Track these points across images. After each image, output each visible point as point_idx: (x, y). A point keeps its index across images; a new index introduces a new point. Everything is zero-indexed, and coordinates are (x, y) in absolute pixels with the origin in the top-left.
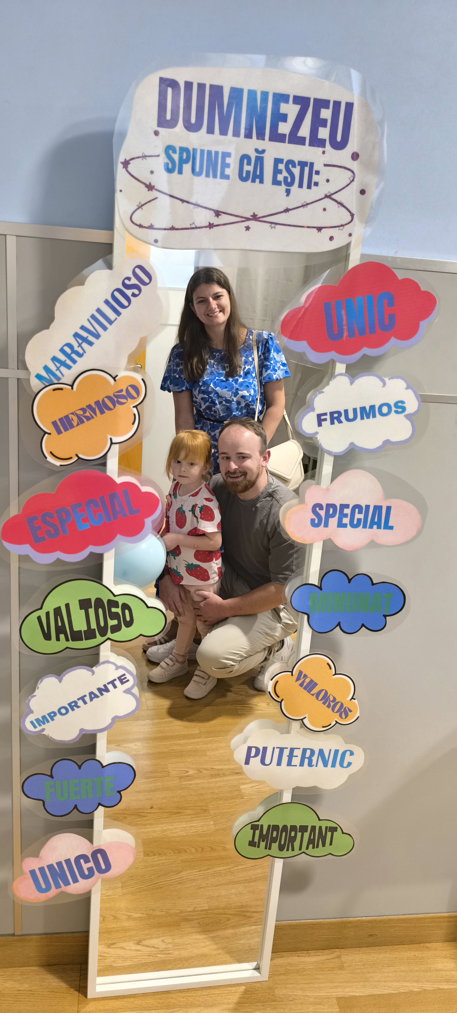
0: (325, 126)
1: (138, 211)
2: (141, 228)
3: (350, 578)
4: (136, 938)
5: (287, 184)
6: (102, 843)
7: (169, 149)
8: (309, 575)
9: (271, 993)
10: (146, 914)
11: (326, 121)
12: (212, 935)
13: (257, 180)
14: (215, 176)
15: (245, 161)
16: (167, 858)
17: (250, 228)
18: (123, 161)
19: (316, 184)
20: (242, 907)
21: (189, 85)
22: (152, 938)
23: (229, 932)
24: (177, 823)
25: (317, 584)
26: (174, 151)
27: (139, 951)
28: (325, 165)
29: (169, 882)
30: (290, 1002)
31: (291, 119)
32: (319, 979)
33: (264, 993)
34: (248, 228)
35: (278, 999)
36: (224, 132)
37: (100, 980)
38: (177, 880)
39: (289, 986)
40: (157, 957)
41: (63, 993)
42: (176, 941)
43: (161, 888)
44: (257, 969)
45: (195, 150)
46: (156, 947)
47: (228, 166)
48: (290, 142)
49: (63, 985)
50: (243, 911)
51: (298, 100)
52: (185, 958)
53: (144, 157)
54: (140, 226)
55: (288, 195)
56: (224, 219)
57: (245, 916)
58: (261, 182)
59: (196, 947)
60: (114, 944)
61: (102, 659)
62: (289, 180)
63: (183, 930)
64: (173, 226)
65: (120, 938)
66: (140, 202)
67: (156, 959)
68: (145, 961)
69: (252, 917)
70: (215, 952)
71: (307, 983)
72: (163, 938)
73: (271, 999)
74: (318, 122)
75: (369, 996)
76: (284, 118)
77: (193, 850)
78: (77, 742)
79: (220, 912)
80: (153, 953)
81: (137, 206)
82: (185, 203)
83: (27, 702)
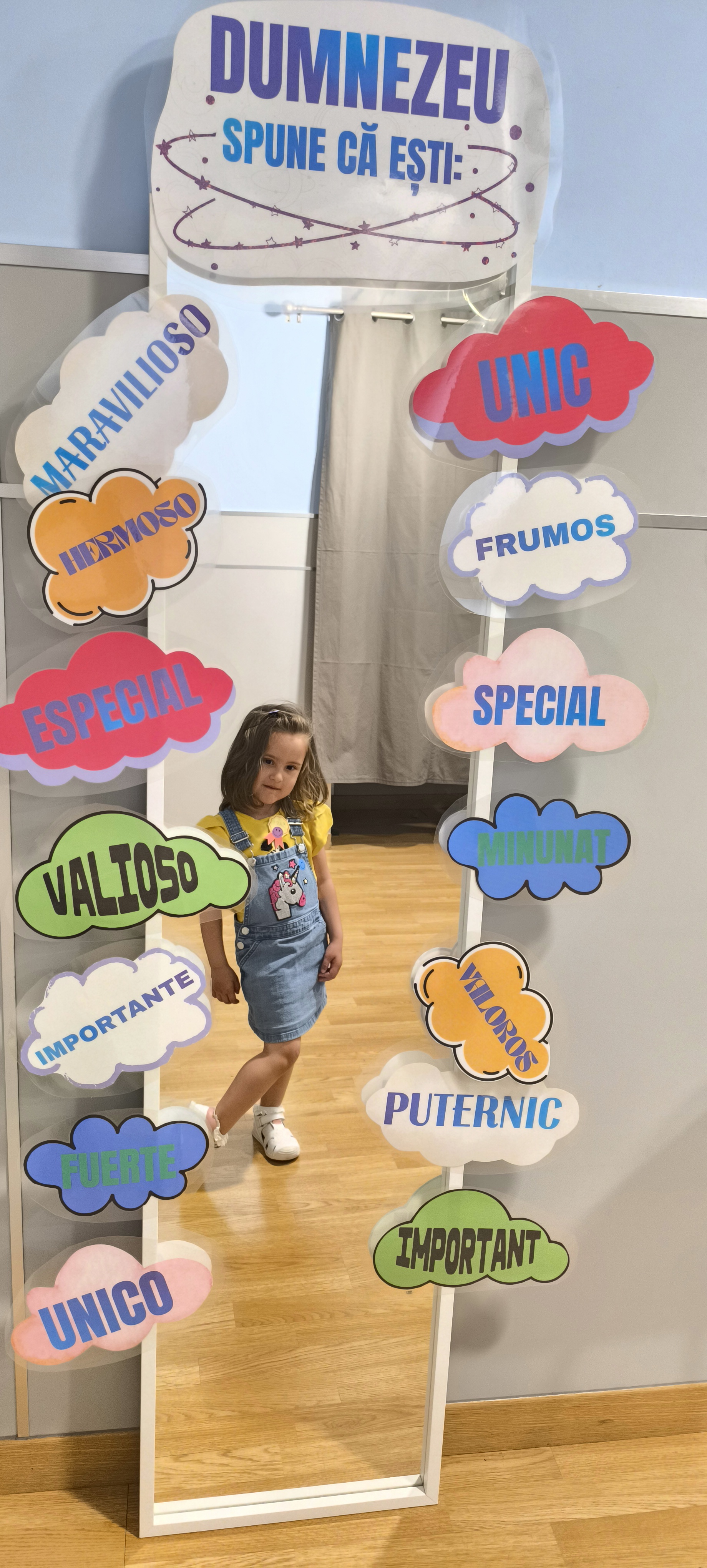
0: (468, 87)
1: (185, 219)
2: (190, 247)
3: (541, 807)
4: (222, 1447)
5: (412, 176)
6: (157, 1261)
7: (230, 124)
8: (475, 803)
9: (444, 1520)
10: (239, 1412)
11: (467, 78)
12: (346, 1441)
13: (367, 171)
14: (302, 166)
15: (348, 142)
16: (274, 1328)
17: (358, 245)
18: (161, 143)
19: (458, 176)
20: (397, 1398)
21: (256, 27)
22: (247, 1446)
23: (374, 1437)
24: (291, 1279)
25: (488, 818)
26: (239, 128)
27: (227, 1465)
28: (470, 147)
29: (275, 1363)
30: (475, 1532)
31: (415, 77)
32: (521, 1494)
33: (431, 1520)
34: (355, 245)
35: (455, 1528)
36: (313, 98)
37: (158, 1507)
38: (291, 1360)
39: (473, 1507)
40: (256, 1474)
41: (100, 1531)
42: (288, 1450)
43: (263, 1372)
44: (421, 1485)
45: (270, 126)
46: (254, 1459)
47: (322, 149)
48: (414, 112)
49: (100, 1518)
50: (398, 1405)
51: (424, 47)
52: (301, 1475)
53: (193, 136)
54: (190, 243)
55: (415, 194)
56: (317, 231)
57: (401, 1412)
58: (374, 173)
59: (321, 1459)
60: (186, 1455)
61: (148, 946)
62: (416, 171)
63: (298, 1434)
64: (239, 243)
65: (195, 1447)
66: (188, 207)
67: (255, 1478)
68: (236, 1481)
69: (411, 1414)
70: (352, 1467)
71: (502, 1502)
72: (266, 1446)
73: (444, 1528)
74: (456, 82)
75: (604, 1518)
76: (404, 75)
77: (317, 1317)
78: (112, 1087)
79: (360, 1408)
80: (249, 1468)
81: (184, 212)
82: (257, 207)
83: (30, 1018)
